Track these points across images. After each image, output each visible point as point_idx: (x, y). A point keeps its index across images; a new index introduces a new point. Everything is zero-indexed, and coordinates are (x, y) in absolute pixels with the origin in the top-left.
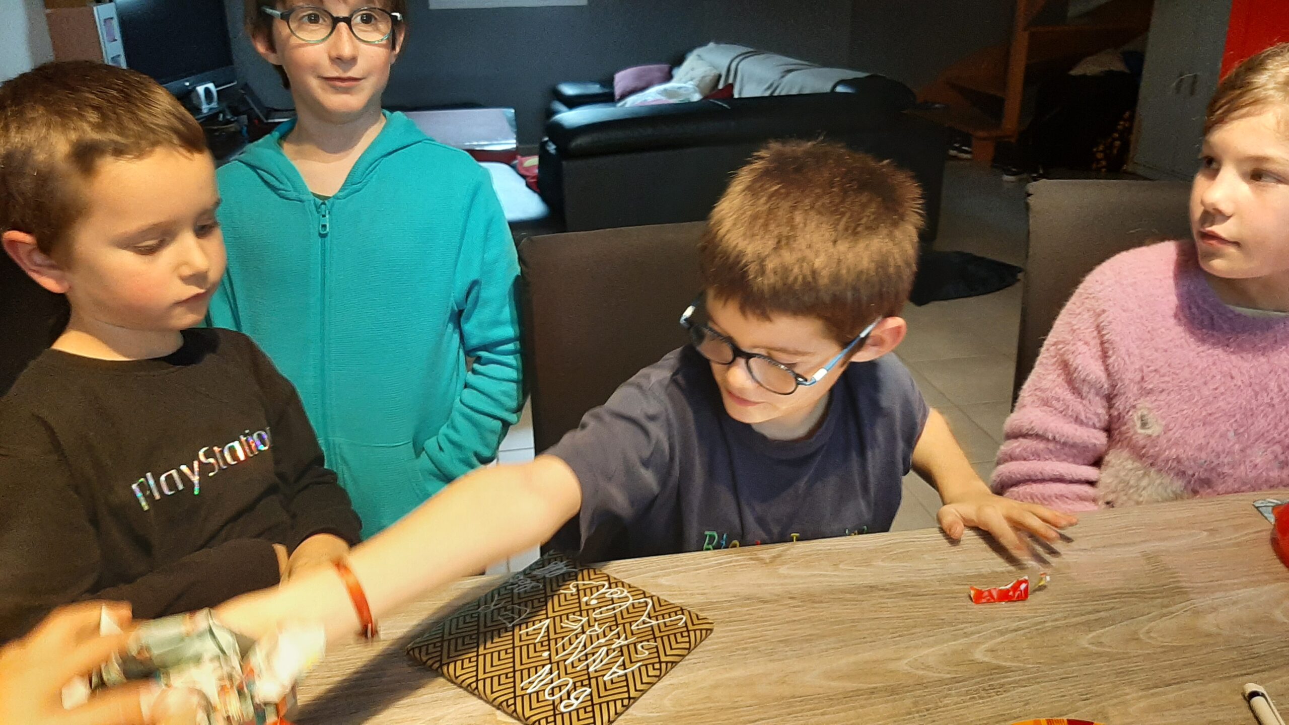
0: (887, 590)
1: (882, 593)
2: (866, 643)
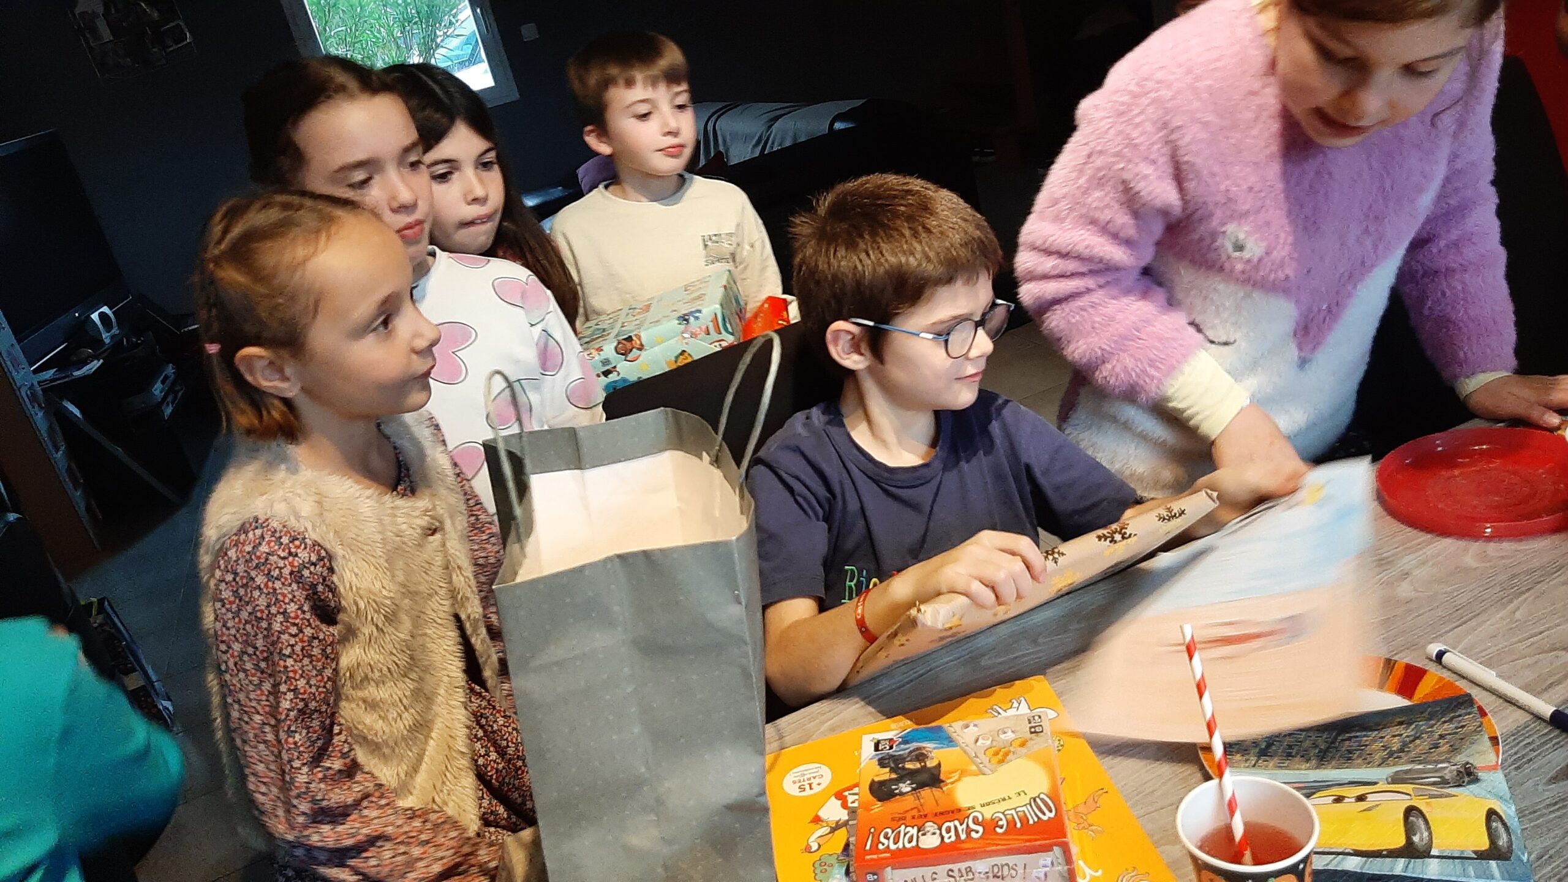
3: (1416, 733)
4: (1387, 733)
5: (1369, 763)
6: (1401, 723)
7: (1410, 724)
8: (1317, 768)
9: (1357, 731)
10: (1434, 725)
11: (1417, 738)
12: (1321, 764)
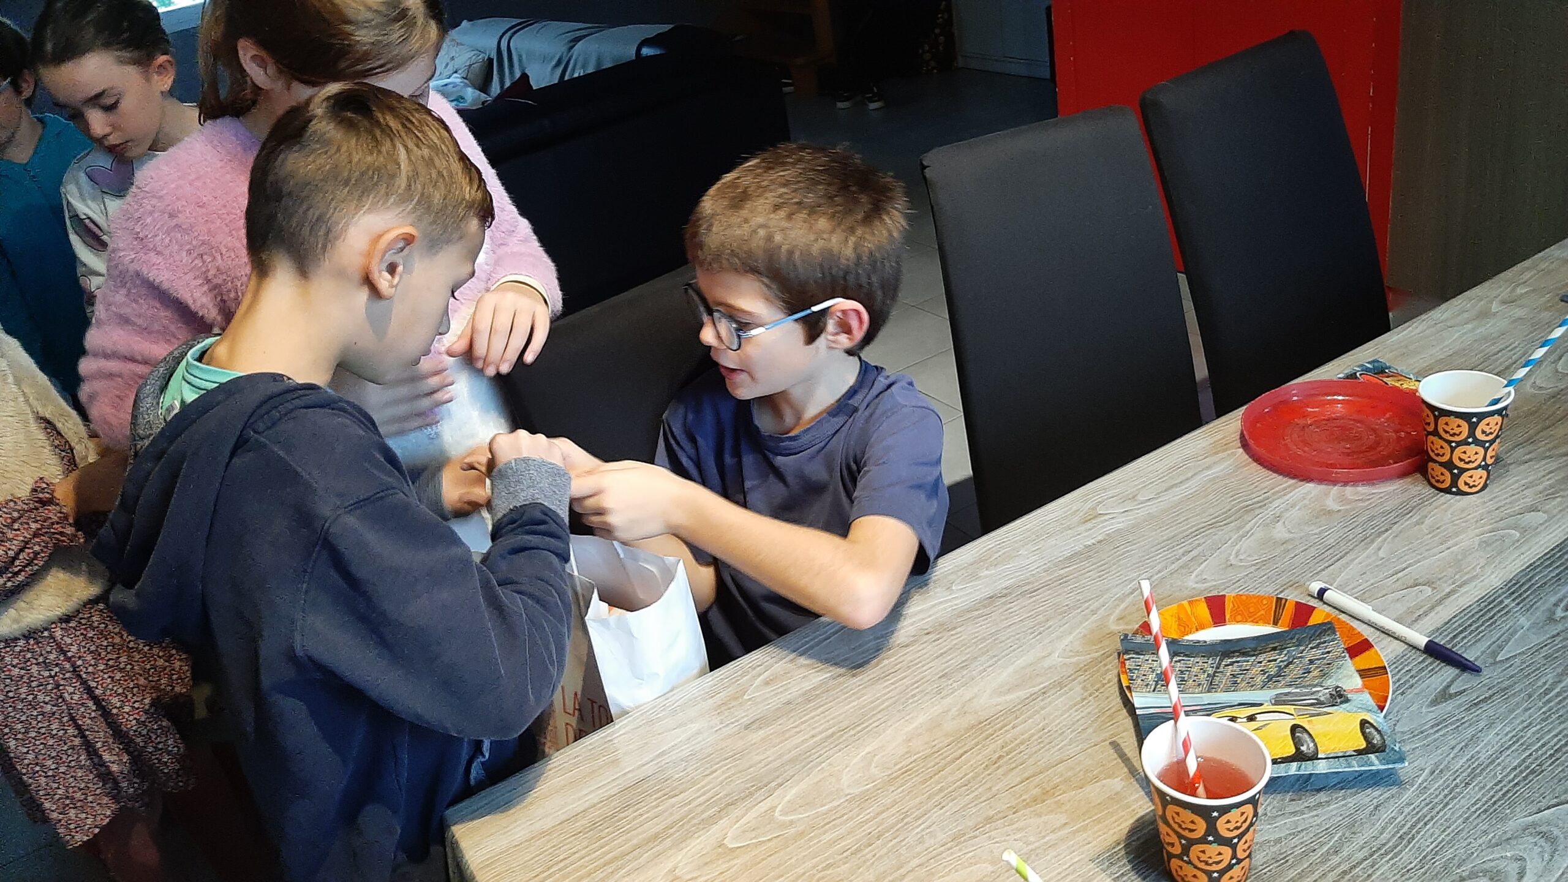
0: (1005, 596)
1: (1003, 600)
2: (1014, 650)
3: (1289, 658)
4: (1263, 657)
5: (1252, 686)
6: (1274, 649)
7: (1282, 650)
8: (1209, 692)
9: (1238, 656)
10: (1304, 650)
11: (1291, 663)
12: (1211, 687)
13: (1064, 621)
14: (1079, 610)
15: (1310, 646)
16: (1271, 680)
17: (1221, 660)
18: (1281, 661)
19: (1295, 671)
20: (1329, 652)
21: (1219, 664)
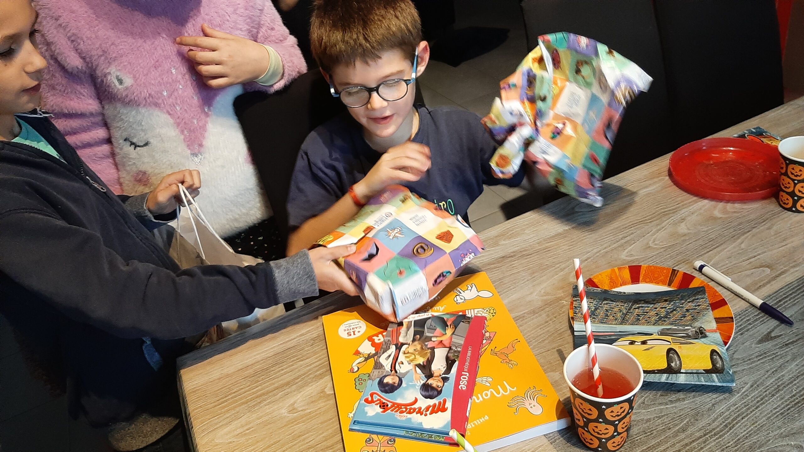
3: (674, 307)
4: (658, 305)
5: (648, 323)
6: (666, 301)
7: (671, 301)
8: (621, 324)
9: (643, 304)
10: (684, 303)
11: (674, 310)
12: (623, 321)
13: (543, 274)
14: (554, 268)
15: (688, 300)
16: (660, 320)
17: (632, 305)
18: (669, 309)
19: (677, 315)
20: (699, 305)
21: (631, 307)
